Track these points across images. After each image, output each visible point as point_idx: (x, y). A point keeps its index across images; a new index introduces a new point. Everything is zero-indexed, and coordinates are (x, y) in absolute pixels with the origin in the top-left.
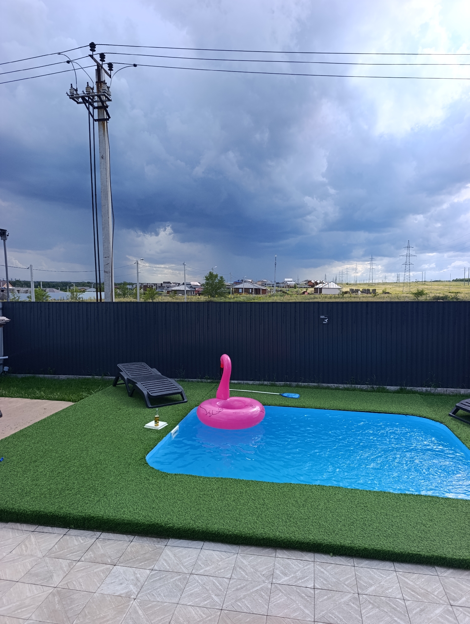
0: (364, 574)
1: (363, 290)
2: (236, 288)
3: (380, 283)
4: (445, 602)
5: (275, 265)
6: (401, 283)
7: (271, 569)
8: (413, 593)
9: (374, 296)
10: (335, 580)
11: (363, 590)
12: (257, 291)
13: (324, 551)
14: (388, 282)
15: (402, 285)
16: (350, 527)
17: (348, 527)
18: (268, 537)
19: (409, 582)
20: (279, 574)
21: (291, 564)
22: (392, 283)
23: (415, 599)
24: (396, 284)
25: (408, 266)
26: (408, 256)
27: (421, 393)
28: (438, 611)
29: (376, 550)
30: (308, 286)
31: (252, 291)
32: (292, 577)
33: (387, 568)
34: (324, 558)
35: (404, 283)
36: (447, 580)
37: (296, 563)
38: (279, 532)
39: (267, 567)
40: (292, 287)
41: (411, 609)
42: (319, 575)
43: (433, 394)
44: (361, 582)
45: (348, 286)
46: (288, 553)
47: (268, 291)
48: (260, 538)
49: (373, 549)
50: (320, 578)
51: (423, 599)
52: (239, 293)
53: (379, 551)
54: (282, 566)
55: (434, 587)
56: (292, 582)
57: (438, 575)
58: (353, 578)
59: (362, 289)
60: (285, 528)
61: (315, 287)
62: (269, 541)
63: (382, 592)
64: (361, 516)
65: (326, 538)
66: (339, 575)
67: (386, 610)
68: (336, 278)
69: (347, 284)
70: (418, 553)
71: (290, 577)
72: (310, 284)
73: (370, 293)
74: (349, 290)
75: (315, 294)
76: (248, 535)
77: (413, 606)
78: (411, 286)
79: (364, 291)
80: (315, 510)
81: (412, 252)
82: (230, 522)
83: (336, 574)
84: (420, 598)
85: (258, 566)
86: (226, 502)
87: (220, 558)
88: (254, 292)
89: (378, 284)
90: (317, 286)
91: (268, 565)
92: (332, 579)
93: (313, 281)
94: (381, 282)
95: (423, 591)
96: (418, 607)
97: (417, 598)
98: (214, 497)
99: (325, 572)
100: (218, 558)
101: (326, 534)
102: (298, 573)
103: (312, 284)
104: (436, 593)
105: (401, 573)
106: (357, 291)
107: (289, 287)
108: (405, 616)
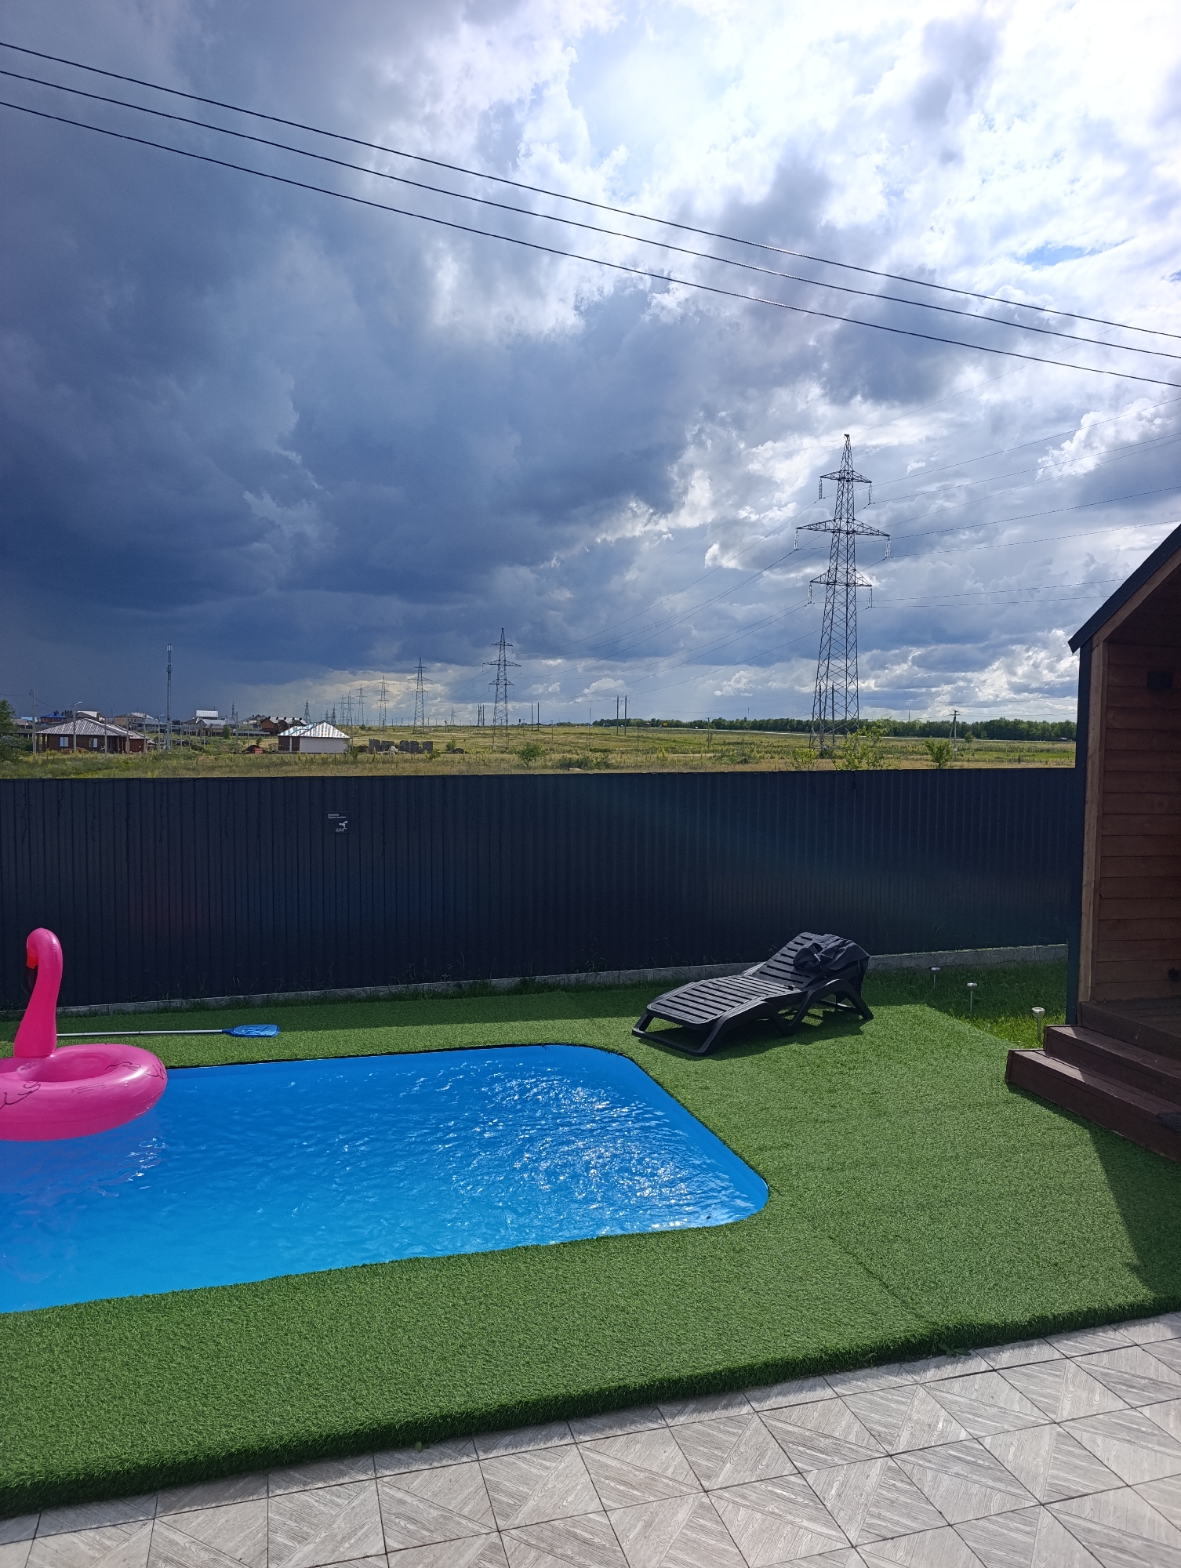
0: (505, 1473)
1: (401, 742)
2: (49, 735)
3: (439, 726)
4: (692, 1487)
5: (169, 673)
6: (488, 727)
7: (260, 1535)
8: (622, 1488)
9: (431, 758)
10: (435, 1513)
11: (507, 1516)
12: (116, 743)
13: (399, 1441)
14: (458, 723)
15: (491, 732)
16: (459, 1360)
17: (453, 1360)
18: (244, 1447)
19: (609, 1462)
20: (286, 1542)
21: (316, 1504)
22: (467, 727)
23: (630, 1502)
24: (479, 728)
25: (503, 689)
26: (503, 664)
27: (566, 988)
28: (683, 1515)
29: (527, 1403)
30: (263, 733)
31: (101, 744)
32: (322, 1542)
33: (556, 1442)
34: (399, 1460)
35: (494, 728)
36: (687, 1433)
37: (328, 1497)
38: (274, 1423)
39: (247, 1532)
40: (218, 734)
41: (624, 1530)
42: (394, 1511)
43: (591, 988)
44: (499, 1497)
45: (364, 732)
46: (301, 1477)
47: (150, 744)
48: (218, 1456)
49: (521, 1401)
50: (397, 1520)
51: (647, 1496)
52: (59, 748)
53: (536, 1403)
54: (291, 1519)
55: (664, 1458)
56: (325, 1554)
57: (668, 1426)
58: (481, 1493)
59: (399, 741)
60: (289, 1408)
61: (282, 734)
62: (248, 1457)
63: (554, 1506)
64: (481, 1324)
65: (401, 1405)
66: (446, 1495)
67: (569, 1553)
68: (334, 713)
69: (363, 728)
70: (622, 1383)
71: (318, 1540)
72: (266, 725)
73: (420, 752)
74: (367, 743)
75: (280, 751)
76: (183, 1457)
77: (627, 1520)
78: (510, 734)
79: (404, 747)
80: (364, 1336)
81: (509, 655)
82: (120, 1431)
83: (435, 1495)
84: (640, 1494)
85: (220, 1540)
86: (102, 1375)
87: (98, 1550)
88: (105, 747)
89: (437, 728)
90: (287, 733)
91: (249, 1528)
92: (429, 1513)
93: (273, 720)
94: (444, 724)
95: (642, 1475)
96: (639, 1519)
97: (633, 1498)
98: (60, 1366)
99: (408, 1499)
100: (91, 1553)
101: (400, 1394)
102: (338, 1522)
103: (272, 727)
104: (669, 1473)
105: (588, 1445)
106: (387, 746)
107: (209, 732)
108: (614, 1551)
